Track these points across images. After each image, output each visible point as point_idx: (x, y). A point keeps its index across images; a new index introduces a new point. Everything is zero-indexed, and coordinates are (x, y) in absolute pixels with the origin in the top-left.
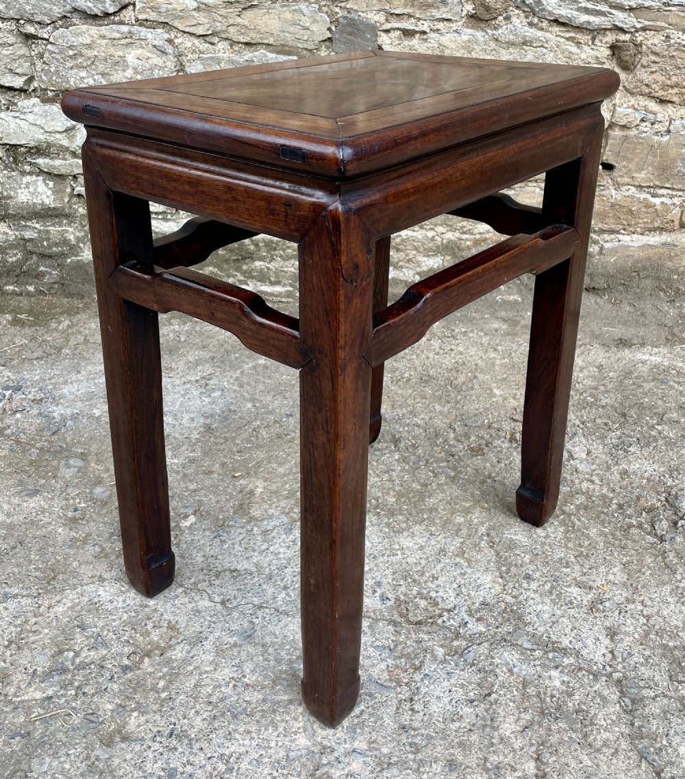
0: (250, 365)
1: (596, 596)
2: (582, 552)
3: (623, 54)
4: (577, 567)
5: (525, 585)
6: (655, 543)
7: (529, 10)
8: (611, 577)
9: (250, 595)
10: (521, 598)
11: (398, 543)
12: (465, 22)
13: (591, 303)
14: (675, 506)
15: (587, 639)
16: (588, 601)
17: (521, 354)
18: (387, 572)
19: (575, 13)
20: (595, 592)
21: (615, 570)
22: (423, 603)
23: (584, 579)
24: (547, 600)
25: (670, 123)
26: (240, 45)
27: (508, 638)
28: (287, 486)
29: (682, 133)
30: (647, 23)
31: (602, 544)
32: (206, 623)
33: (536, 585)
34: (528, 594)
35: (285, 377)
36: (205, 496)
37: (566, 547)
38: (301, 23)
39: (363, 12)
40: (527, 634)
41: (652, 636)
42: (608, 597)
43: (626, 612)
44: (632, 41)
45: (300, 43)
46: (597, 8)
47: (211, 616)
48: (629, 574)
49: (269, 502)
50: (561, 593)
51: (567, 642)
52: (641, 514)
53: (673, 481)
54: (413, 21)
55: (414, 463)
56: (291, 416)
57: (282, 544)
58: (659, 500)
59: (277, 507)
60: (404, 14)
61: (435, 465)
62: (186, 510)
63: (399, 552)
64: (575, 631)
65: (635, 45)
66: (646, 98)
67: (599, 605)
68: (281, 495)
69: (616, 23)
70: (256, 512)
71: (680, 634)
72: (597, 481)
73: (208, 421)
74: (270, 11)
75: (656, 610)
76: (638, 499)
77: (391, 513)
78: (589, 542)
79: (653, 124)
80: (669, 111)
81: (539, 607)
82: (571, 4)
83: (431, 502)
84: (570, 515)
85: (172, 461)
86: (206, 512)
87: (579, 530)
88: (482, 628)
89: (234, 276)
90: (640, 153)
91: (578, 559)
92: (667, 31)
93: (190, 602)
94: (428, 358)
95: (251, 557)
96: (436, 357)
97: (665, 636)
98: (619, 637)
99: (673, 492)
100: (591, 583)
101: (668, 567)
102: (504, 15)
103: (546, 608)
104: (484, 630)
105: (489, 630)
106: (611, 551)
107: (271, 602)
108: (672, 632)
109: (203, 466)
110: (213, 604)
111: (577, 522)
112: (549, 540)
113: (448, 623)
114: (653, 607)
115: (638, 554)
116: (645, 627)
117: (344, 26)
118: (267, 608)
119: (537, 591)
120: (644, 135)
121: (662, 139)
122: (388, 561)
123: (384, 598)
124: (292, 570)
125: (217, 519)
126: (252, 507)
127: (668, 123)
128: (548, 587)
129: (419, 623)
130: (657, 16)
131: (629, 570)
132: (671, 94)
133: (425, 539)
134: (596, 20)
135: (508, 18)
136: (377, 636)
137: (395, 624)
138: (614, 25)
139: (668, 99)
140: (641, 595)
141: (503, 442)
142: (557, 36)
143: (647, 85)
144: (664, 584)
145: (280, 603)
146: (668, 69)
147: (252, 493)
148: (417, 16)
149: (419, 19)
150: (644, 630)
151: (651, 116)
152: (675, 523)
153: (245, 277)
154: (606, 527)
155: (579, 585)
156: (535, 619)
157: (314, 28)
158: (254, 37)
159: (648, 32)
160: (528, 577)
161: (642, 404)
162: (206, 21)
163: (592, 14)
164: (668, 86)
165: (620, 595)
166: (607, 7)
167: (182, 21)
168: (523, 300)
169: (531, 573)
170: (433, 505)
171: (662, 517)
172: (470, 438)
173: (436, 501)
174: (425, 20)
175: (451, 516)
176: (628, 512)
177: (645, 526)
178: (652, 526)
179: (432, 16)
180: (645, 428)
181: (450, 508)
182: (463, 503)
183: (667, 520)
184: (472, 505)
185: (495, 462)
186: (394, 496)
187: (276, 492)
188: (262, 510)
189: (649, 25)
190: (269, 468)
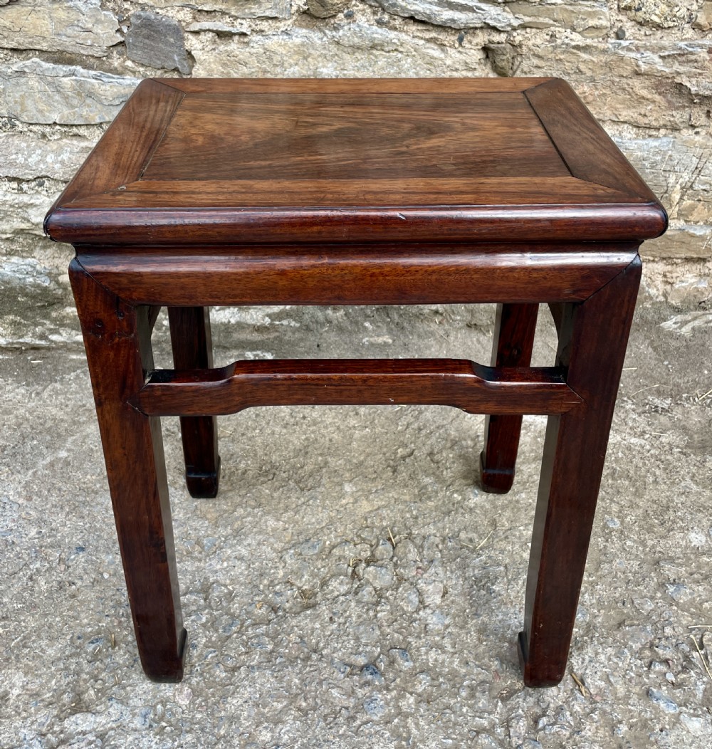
0: (48, 460)
3: (498, 59)
7: (377, 5)
12: (297, 20)
13: (473, 343)
17: (387, 418)
19: (435, 8)
26: (5, 52)
28: (53, 682)
30: (527, 19)
35: (89, 477)
38: (80, 24)
39: (162, 8)
44: (508, 41)
45: (83, 48)
46: (463, 2)
49: (24, 714)
52: (496, 705)
54: (228, 20)
55: (224, 628)
56: (82, 549)
59: (32, 723)
60: (215, 11)
61: (250, 632)
65: (513, 46)
68: (43, 700)
69: (487, 21)
72: (449, 648)
74: (37, 8)
83: (234, 702)
84: (407, 716)
89: (42, 325)
92: (553, 28)
94: (273, 433)
96: (285, 431)
102: (346, 11)
111: (414, 731)
117: (137, 27)
130: (539, 11)
134: (462, 17)
135: (349, 16)
138: (485, 23)
141: (342, 582)
142: (414, 37)
147: (5, 697)
148: (233, 13)
149: (236, 18)
152: (536, 723)
154: (449, 737)
157: (99, 30)
158: (21, 41)
159: (528, 30)
161: (517, 502)
163: (457, 9)
166: (476, 1)
168: (394, 341)
170: (236, 710)
171: (520, 711)
172: (303, 576)
173: (241, 702)
174: (243, 19)
175: (255, 730)
176: (480, 705)
177: (499, 731)
178: (508, 727)
179: (252, 14)
180: (517, 546)
181: (256, 714)
182: (275, 704)
183: (526, 717)
184: (285, 706)
185: (327, 619)
186: (187, 697)
187: (38, 694)
188: (12, 730)
189: (530, 22)
190: (36, 648)
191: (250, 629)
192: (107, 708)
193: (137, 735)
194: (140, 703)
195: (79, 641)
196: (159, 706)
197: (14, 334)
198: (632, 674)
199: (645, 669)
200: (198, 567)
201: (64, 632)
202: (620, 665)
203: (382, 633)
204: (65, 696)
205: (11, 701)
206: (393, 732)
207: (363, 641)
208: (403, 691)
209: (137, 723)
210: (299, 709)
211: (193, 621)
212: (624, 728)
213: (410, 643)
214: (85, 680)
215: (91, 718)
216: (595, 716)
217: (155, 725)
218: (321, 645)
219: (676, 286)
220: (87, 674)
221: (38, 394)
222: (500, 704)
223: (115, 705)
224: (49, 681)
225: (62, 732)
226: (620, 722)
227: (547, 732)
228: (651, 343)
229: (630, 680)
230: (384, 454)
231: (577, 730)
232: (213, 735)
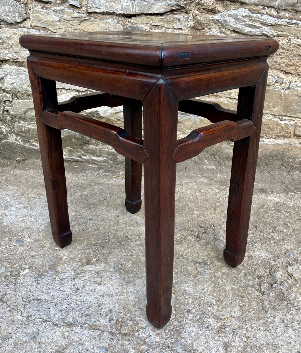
0: (80, 194)
1: (223, 324)
2: (220, 299)
4: (216, 307)
5: (186, 316)
6: (259, 295)
7: (221, 25)
8: (233, 314)
9: (42, 314)
10: (183, 323)
11: (126, 289)
12: (189, 30)
14: (273, 276)
15: (212, 348)
16: (218, 326)
18: (116, 305)
19: (243, 27)
20: (222, 321)
21: (236, 309)
22: (131, 323)
23: (218, 314)
24: (196, 325)
25: (290, 84)
27: (171, 346)
28: (80, 256)
29: (296, 89)
30: (279, 33)
31: (231, 295)
32: (15, 328)
33: (192, 316)
34: (187, 321)
36: (38, 259)
37: (213, 296)
38: (109, 29)
39: (139, 24)
40: (181, 344)
41: (248, 349)
42: (229, 325)
43: (237, 334)
46: (255, 25)
47: (19, 325)
48: (242, 313)
49: (68, 264)
50: (204, 321)
51: (201, 350)
52: (255, 279)
53: (275, 262)
54: (164, 29)
56: (92, 220)
57: (68, 286)
58: (266, 272)
60: (159, 25)
62: (26, 266)
63: (125, 294)
64: (207, 344)
66: (278, 71)
67: (223, 330)
68: (75, 260)
69: (263, 32)
70: (60, 269)
71: (263, 349)
74: (94, 22)
75: (253, 334)
76: (255, 271)
77: (127, 273)
78: (225, 293)
79: (281, 84)
80: (290, 78)
81: (191, 329)
82: (241, 22)
84: (218, 278)
85: (27, 240)
86: (35, 267)
87: (221, 286)
88: (158, 339)
89: (80, 152)
90: (275, 99)
91: (217, 302)
92: (289, 37)
93: (11, 316)
95: (50, 292)
97: (255, 349)
98: (230, 349)
99: (273, 269)
100: (221, 316)
101: (264, 309)
102: (208, 27)
103: (194, 329)
104: (158, 340)
105: (161, 340)
106: (235, 299)
107: (52, 318)
108: (259, 347)
109: (41, 243)
110: (22, 317)
111: (221, 282)
112: (204, 291)
113: (141, 335)
114: (251, 332)
115: (250, 301)
116: (245, 344)
118: (49, 321)
119: (192, 319)
120: (277, 89)
121: (285, 92)
122: (118, 299)
123: (111, 319)
124: (68, 301)
125: (39, 271)
126: (59, 266)
127: (289, 84)
128: (198, 318)
129: (125, 334)
130: (284, 29)
131: (243, 310)
132: (291, 69)
133: (140, 287)
134: (254, 31)
135: (210, 29)
136: (101, 340)
137: (112, 334)
139: (289, 72)
140: (246, 325)
141: (193, 238)
143: (279, 64)
144: (260, 319)
145: (56, 319)
146: (289, 56)
147: (61, 259)
148: (166, 27)
149: (167, 28)
150: (244, 346)
151: (281, 80)
152: (272, 285)
153: (85, 152)
154: (235, 286)
155: (215, 317)
156: (187, 335)
159: (280, 37)
160: (189, 311)
161: (266, 221)
162: (64, 27)
163: (252, 28)
164: (289, 65)
165: (235, 324)
166: (259, 24)
167: (52, 27)
169: (191, 309)
171: (265, 281)
172: (177, 235)
174: (169, 29)
176: (249, 278)
177: (256, 286)
178: (260, 286)
179: (173, 27)
180: (266, 234)
183: (268, 283)
185: (187, 248)
186: (131, 264)
187: (74, 259)
189: (281, 34)
192: (100, 264)
193: (111, 273)
194: (112, 264)
195: (90, 245)
196: (120, 265)
197: (69, 155)
200: (136, 229)
201: (84, 242)
203: (208, 254)
204: (84, 260)
205: (63, 260)
206: (212, 282)
207: (201, 255)
208: (217, 271)
209: (111, 269)
211: (133, 243)
213: (220, 257)
214: (91, 256)
215: (94, 267)
216: (298, 285)
218: (184, 255)
221: (76, 176)
223: (103, 264)
224: (78, 255)
225: (82, 270)
227: (277, 288)
230: (211, 204)
231: (290, 288)
232: (141, 275)
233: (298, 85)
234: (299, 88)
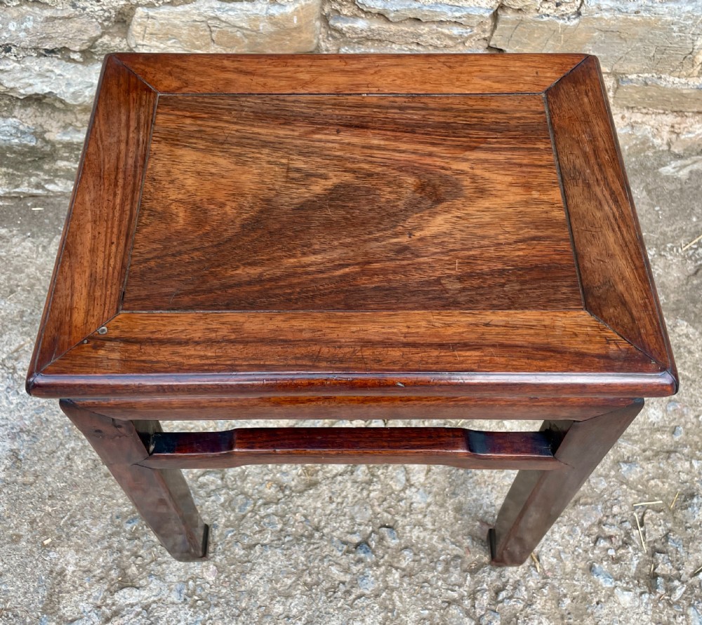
25: (582, 3)
28: (101, 560)
29: (596, 16)
36: (12, 583)
49: (81, 589)
52: (466, 578)
55: (240, 508)
59: (89, 596)
61: (262, 511)
68: (94, 576)
70: (66, 607)
72: (430, 526)
73: (15, 446)
76: (466, 552)
79: (558, 5)
83: (251, 580)
84: (393, 590)
87: (398, 616)
89: (37, 176)
90: (539, 38)
109: (10, 528)
111: (398, 603)
120: (546, 19)
121: (568, 23)
126: (63, 597)
127: (578, 4)
147: (62, 573)
152: (497, 596)
153: (50, 175)
154: (426, 607)
170: (254, 585)
171: (485, 585)
173: (257, 578)
175: (270, 604)
176: (453, 579)
177: (467, 602)
178: (474, 599)
181: (271, 589)
182: (285, 579)
183: (490, 590)
184: (294, 582)
185: (327, 499)
186: (213, 573)
187: (89, 571)
188: (73, 604)
190: (82, 527)
191: (262, 509)
192: (148, 583)
193: (175, 609)
194: (175, 579)
195: (118, 520)
196: (191, 582)
197: (10, 184)
198: (581, 551)
199: (592, 545)
201: (104, 511)
202: (571, 542)
203: (374, 512)
204: (113, 572)
205: (68, 577)
206: (380, 606)
207: (358, 521)
208: (390, 567)
209: (174, 597)
210: (305, 584)
212: (567, 601)
213: (396, 521)
214: (127, 556)
215: (136, 592)
216: (545, 591)
217: (188, 599)
218: (323, 524)
219: (682, 137)
220: (128, 550)
221: (44, 248)
222: (469, 578)
223: (155, 581)
224: (97, 559)
225: (113, 604)
226: (565, 596)
227: (505, 604)
228: (646, 188)
229: (578, 556)
231: (529, 604)
232: (237, 608)
233: (604, 7)
234: (607, 14)
